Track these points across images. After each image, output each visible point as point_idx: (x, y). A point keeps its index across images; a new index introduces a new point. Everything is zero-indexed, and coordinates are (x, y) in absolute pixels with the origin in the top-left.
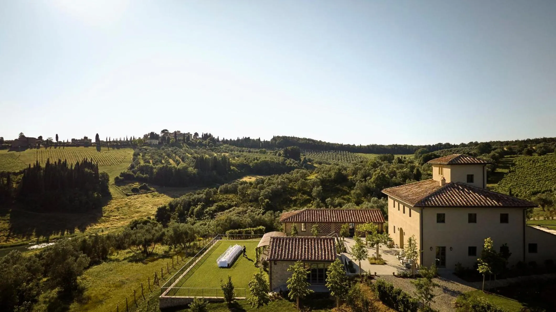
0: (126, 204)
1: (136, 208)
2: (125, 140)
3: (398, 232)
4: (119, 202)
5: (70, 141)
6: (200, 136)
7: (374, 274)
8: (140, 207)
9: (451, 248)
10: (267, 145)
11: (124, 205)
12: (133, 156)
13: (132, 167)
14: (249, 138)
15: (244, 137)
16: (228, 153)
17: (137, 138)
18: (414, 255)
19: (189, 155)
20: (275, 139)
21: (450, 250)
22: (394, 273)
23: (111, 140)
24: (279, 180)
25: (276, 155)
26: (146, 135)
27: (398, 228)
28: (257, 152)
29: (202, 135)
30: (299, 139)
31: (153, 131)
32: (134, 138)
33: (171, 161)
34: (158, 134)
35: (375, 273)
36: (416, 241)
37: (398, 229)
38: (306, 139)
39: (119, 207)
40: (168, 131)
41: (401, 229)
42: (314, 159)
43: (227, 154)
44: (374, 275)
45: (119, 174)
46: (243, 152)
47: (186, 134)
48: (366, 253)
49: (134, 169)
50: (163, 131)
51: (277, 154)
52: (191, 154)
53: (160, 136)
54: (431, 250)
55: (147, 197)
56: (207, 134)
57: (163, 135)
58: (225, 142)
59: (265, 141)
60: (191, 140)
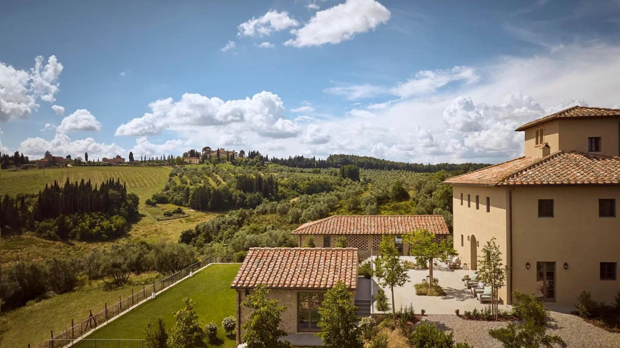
0: (156, 230)
1: (166, 234)
2: (163, 159)
3: (468, 243)
4: (148, 228)
5: (101, 160)
6: (247, 155)
7: (420, 313)
8: (172, 233)
9: (566, 264)
10: (322, 164)
11: (153, 232)
12: (169, 176)
13: (167, 188)
14: (302, 157)
15: (297, 156)
16: (277, 173)
17: (176, 157)
18: (496, 277)
19: (233, 175)
20: (331, 157)
21: (563, 268)
22: (457, 312)
23: (147, 160)
24: (326, 198)
25: (331, 175)
26: (186, 153)
27: (467, 236)
28: (310, 173)
29: (249, 154)
30: (359, 157)
31: (193, 149)
32: (172, 157)
33: (211, 181)
34: (199, 152)
35: (423, 311)
36: (500, 250)
37: (469, 237)
38: (367, 158)
39: (147, 233)
40: (210, 149)
41: (473, 236)
42: (375, 179)
43: (275, 174)
44: (420, 315)
45: (152, 197)
46: (294, 172)
47: (231, 152)
48: (404, 272)
49: (168, 191)
50: (205, 149)
51: (333, 174)
52: (235, 174)
53: (202, 154)
54: (528, 268)
55: (181, 222)
56: (254, 152)
57: (205, 153)
58: (275, 161)
59: (321, 160)
60: (235, 158)
